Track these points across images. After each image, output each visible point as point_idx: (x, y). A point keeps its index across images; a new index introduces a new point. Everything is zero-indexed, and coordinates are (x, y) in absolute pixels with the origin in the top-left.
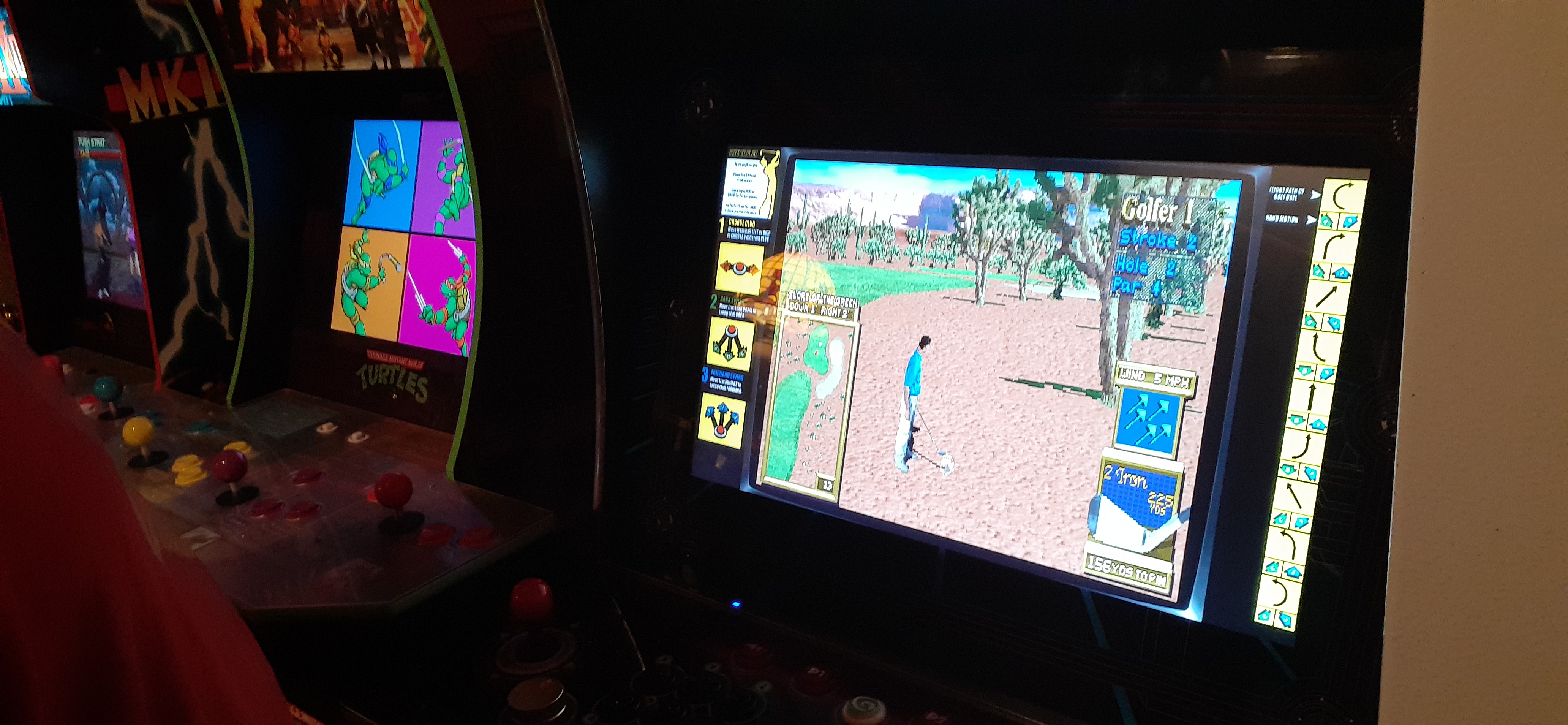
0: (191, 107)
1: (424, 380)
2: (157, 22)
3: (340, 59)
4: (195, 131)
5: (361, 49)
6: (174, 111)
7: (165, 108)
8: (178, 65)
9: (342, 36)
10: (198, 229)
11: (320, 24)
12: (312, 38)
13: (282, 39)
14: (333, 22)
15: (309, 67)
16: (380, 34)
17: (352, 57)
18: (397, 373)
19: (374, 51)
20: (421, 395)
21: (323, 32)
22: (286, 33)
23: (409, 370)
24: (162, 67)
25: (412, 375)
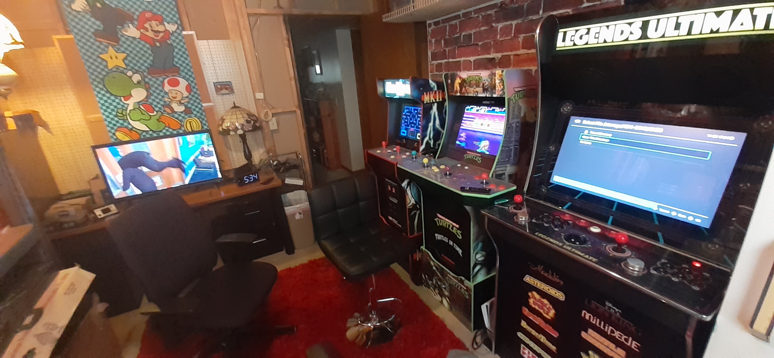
0: (434, 101)
1: (481, 158)
2: (432, 84)
3: (477, 94)
4: (434, 105)
5: (484, 92)
6: (431, 101)
7: (430, 101)
8: (434, 92)
9: (480, 89)
10: (431, 124)
11: (475, 87)
12: (472, 89)
13: (464, 89)
14: (478, 86)
15: (469, 95)
16: (489, 90)
17: (480, 93)
18: (474, 157)
19: (487, 93)
20: (479, 161)
21: (475, 88)
22: (465, 88)
23: (477, 156)
24: (431, 92)
25: (477, 157)
